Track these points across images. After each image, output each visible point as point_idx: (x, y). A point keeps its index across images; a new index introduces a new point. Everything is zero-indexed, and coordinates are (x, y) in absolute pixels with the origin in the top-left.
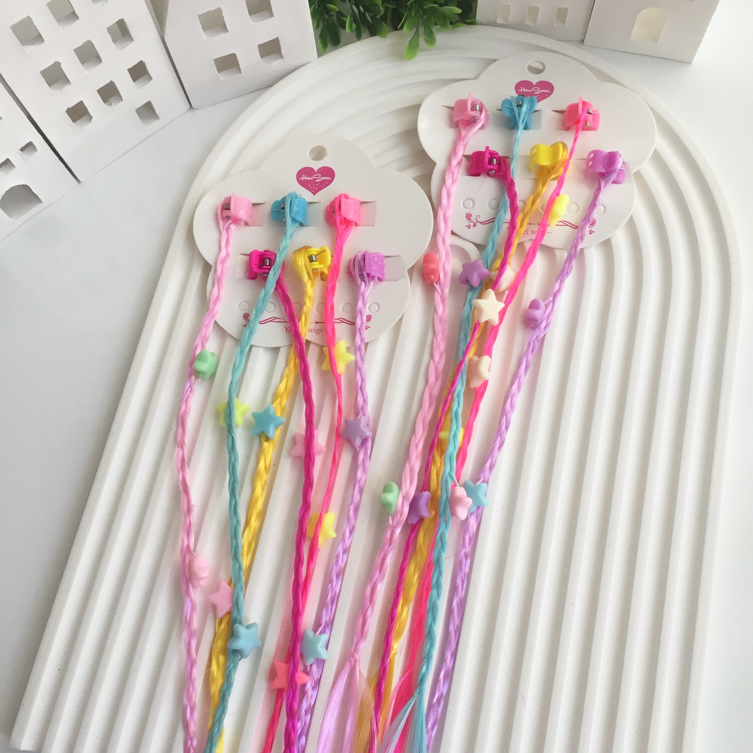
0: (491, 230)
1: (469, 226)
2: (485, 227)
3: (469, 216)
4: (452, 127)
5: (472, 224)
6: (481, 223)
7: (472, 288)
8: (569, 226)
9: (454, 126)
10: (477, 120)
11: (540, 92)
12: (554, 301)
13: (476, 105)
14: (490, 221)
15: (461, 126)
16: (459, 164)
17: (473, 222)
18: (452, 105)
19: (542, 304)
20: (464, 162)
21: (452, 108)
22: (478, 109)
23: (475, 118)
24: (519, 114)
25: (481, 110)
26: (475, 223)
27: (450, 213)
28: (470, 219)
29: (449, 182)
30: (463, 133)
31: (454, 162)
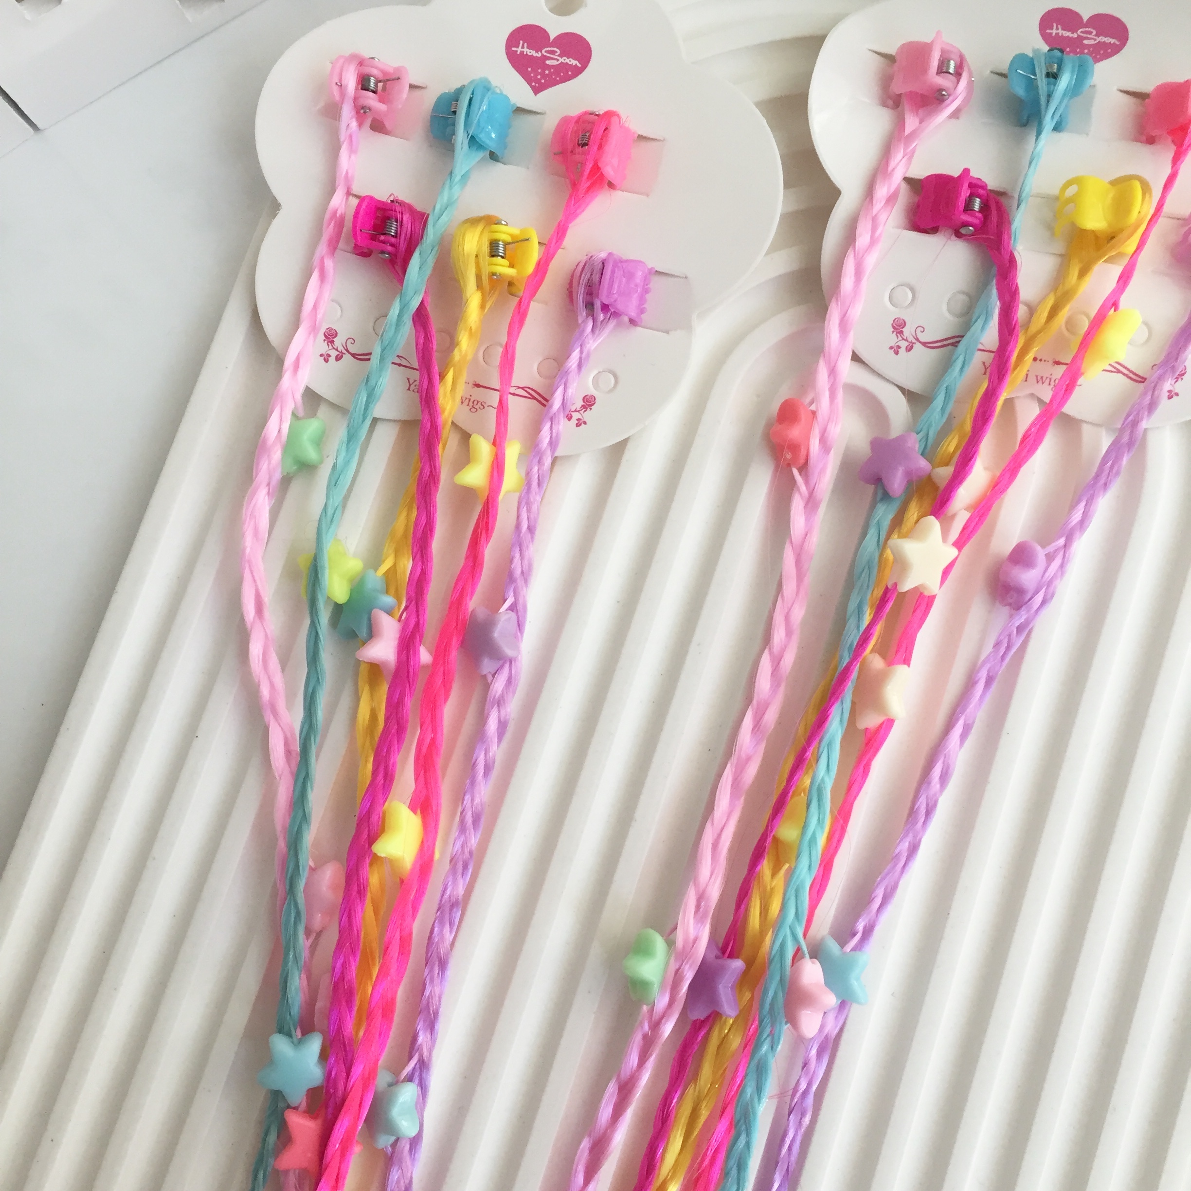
0: (945, 366)
1: (895, 348)
2: (933, 355)
3: (898, 327)
4: (884, 104)
5: (904, 344)
6: (924, 344)
7: (886, 496)
8: (1124, 374)
9: (890, 102)
10: (947, 97)
11: (1095, 40)
12: (1066, 546)
13: (949, 61)
14: (945, 343)
15: (906, 106)
16: (891, 199)
17: (906, 340)
18: (892, 50)
19: (1040, 554)
20: (904, 197)
21: (890, 59)
22: (951, 70)
23: (944, 93)
24: (1049, 96)
25: (958, 74)
26: (911, 342)
27: (857, 312)
28: (902, 332)
29: (863, 239)
30: (911, 122)
31: (882, 192)
